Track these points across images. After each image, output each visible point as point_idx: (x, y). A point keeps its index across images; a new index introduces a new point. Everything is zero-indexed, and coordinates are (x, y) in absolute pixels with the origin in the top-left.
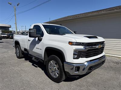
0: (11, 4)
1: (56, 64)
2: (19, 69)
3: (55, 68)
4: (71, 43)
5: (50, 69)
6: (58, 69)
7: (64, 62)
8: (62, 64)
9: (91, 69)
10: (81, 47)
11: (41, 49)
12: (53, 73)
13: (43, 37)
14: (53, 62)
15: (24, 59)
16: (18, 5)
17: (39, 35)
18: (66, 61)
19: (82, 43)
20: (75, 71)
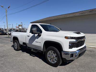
0: (3, 7)
1: (54, 53)
2: (21, 59)
3: (53, 56)
4: (66, 38)
5: (49, 57)
6: (56, 56)
7: (62, 51)
8: (59, 53)
9: (80, 55)
10: (74, 40)
11: (40, 43)
12: (51, 60)
13: (41, 33)
14: (51, 52)
15: (21, 51)
16: (9, 8)
17: (39, 32)
18: (63, 50)
19: (74, 37)
20: (70, 57)
